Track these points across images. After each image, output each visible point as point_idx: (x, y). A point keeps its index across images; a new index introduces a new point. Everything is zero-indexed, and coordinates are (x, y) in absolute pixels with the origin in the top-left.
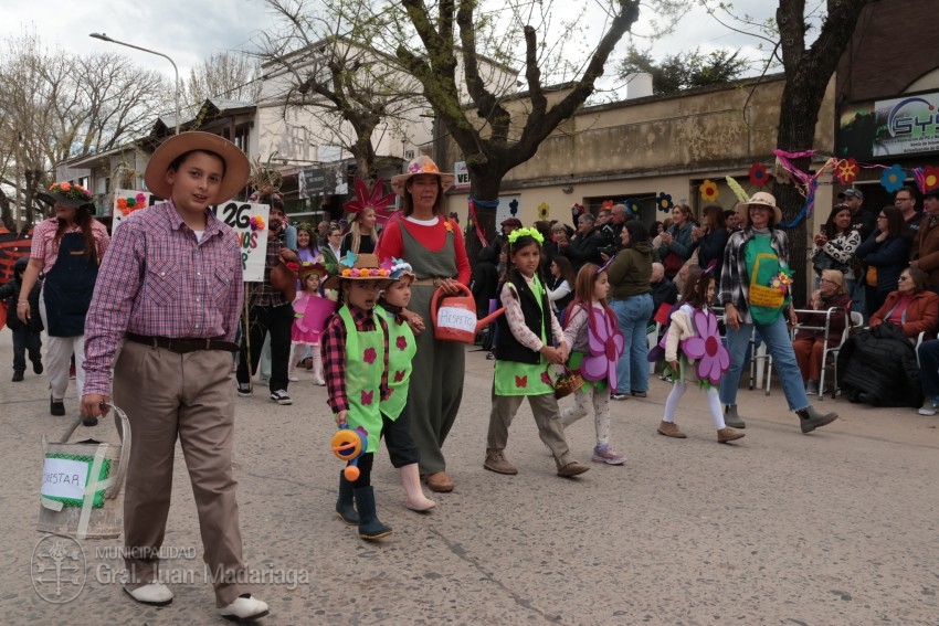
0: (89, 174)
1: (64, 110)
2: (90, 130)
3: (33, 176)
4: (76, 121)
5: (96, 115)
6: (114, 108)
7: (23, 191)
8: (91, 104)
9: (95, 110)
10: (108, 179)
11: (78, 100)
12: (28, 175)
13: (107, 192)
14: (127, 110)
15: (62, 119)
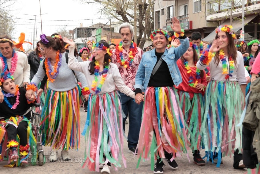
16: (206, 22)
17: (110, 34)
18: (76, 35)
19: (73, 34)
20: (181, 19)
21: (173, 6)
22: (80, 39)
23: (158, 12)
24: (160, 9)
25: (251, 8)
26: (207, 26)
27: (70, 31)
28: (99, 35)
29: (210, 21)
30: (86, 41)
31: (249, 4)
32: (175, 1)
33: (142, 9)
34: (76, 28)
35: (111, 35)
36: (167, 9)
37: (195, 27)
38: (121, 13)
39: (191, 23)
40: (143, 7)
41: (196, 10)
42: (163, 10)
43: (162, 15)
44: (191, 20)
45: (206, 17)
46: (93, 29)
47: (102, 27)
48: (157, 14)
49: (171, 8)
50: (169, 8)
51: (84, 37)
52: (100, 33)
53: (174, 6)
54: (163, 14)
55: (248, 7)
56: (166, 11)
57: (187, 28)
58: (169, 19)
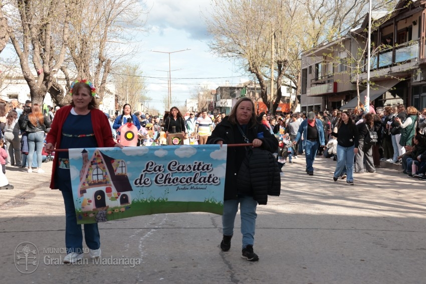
0: (322, 60)
1: (313, 12)
8: (334, 5)
10: (334, 64)
11: (325, 3)
12: (279, 63)
13: (333, 73)
15: (313, 19)
16: (351, 85)
18: (219, 96)
19: (216, 95)
20: (329, 79)
21: (321, 62)
22: (223, 101)
23: (306, 70)
24: (307, 67)
26: (352, 90)
27: (213, 91)
30: (226, 104)
31: (394, 64)
32: (323, 57)
33: (281, 67)
34: (218, 89)
36: (315, 66)
37: (340, 90)
38: (255, 71)
39: (336, 84)
40: (283, 64)
41: (341, 69)
42: (311, 67)
43: (310, 74)
44: (336, 81)
45: (351, 78)
46: (238, 88)
47: (246, 87)
48: (305, 72)
49: (320, 66)
50: (317, 65)
51: (224, 99)
52: (242, 94)
54: (310, 72)
55: (391, 68)
56: (314, 68)
57: (331, 91)
58: (317, 79)
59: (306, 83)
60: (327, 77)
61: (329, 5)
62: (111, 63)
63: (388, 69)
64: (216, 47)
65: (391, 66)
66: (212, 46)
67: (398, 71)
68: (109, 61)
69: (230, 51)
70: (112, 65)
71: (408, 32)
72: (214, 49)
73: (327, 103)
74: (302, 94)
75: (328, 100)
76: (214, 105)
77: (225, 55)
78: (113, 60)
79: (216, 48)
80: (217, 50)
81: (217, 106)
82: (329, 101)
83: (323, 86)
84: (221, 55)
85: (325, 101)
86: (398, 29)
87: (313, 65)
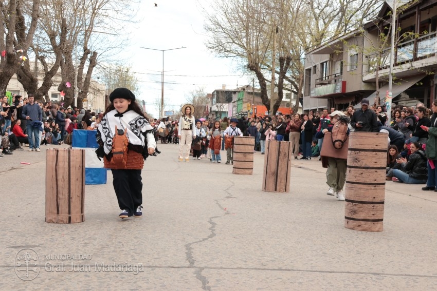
0: (328, 59)
1: (317, 11)
2: (338, 27)
3: (285, 62)
4: (327, 20)
5: (343, 15)
6: (358, 7)
7: (276, 72)
8: (339, 5)
9: (343, 10)
10: (342, 63)
11: (330, 3)
12: (281, 60)
13: (341, 73)
14: (368, 9)
16: (363, 83)
17: (252, 99)
18: (215, 100)
19: (212, 99)
20: (336, 78)
21: (326, 62)
22: (219, 104)
23: (309, 70)
24: (311, 66)
25: (417, 65)
26: (363, 89)
27: (208, 95)
28: (239, 100)
29: (368, 82)
30: (222, 107)
31: (416, 59)
32: (329, 55)
33: (283, 65)
34: (215, 91)
35: (254, 99)
36: (319, 65)
37: (348, 90)
38: (254, 68)
39: (344, 84)
41: (352, 66)
42: (315, 66)
43: (314, 74)
44: (344, 80)
45: (362, 76)
46: (235, 92)
47: (244, 90)
48: (308, 72)
49: (325, 64)
50: (322, 64)
51: (220, 102)
52: (242, 97)
53: (328, 62)
54: (315, 72)
55: (413, 63)
56: (319, 67)
57: (339, 91)
58: (322, 79)
59: (310, 85)
60: (333, 76)
61: (335, 4)
62: (97, 56)
63: (408, 65)
64: (213, 45)
65: (411, 61)
66: (209, 45)
67: (421, 66)
68: (95, 54)
69: (227, 51)
70: (99, 59)
71: (430, 25)
72: (211, 48)
73: (332, 106)
74: (305, 96)
75: (334, 103)
76: (209, 109)
77: (222, 55)
78: (99, 52)
79: (213, 48)
80: (214, 50)
81: (212, 110)
82: (336, 103)
83: (329, 86)
84: (218, 55)
85: (331, 103)
86: (421, 21)
87: (318, 64)
